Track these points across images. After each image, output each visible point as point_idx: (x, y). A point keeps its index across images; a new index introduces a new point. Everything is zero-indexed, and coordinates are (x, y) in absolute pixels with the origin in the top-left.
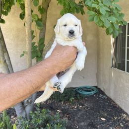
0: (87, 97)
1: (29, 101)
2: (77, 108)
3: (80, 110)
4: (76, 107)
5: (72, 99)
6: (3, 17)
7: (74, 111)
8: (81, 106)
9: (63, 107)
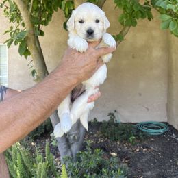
0: (153, 137)
1: (76, 138)
2: (140, 151)
3: (144, 155)
4: (138, 150)
5: (132, 138)
7: (136, 155)
8: (145, 149)
9: (119, 149)
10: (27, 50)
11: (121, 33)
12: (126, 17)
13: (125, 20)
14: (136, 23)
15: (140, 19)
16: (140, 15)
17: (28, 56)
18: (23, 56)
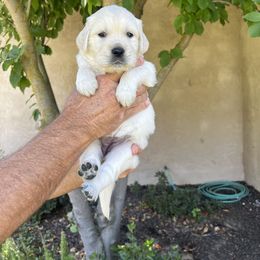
2: (209, 232)
3: (217, 238)
4: (206, 230)
5: (196, 211)
6: (49, 42)
7: (204, 238)
8: (217, 228)
9: (177, 230)
10: (24, 79)
11: (178, 45)
12: (186, 21)
13: (184, 25)
14: (202, 29)
15: (208, 22)
16: (209, 15)
17: (27, 88)
18: (18, 88)
